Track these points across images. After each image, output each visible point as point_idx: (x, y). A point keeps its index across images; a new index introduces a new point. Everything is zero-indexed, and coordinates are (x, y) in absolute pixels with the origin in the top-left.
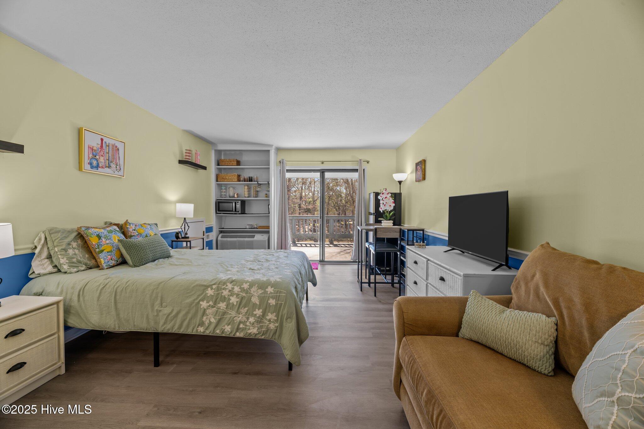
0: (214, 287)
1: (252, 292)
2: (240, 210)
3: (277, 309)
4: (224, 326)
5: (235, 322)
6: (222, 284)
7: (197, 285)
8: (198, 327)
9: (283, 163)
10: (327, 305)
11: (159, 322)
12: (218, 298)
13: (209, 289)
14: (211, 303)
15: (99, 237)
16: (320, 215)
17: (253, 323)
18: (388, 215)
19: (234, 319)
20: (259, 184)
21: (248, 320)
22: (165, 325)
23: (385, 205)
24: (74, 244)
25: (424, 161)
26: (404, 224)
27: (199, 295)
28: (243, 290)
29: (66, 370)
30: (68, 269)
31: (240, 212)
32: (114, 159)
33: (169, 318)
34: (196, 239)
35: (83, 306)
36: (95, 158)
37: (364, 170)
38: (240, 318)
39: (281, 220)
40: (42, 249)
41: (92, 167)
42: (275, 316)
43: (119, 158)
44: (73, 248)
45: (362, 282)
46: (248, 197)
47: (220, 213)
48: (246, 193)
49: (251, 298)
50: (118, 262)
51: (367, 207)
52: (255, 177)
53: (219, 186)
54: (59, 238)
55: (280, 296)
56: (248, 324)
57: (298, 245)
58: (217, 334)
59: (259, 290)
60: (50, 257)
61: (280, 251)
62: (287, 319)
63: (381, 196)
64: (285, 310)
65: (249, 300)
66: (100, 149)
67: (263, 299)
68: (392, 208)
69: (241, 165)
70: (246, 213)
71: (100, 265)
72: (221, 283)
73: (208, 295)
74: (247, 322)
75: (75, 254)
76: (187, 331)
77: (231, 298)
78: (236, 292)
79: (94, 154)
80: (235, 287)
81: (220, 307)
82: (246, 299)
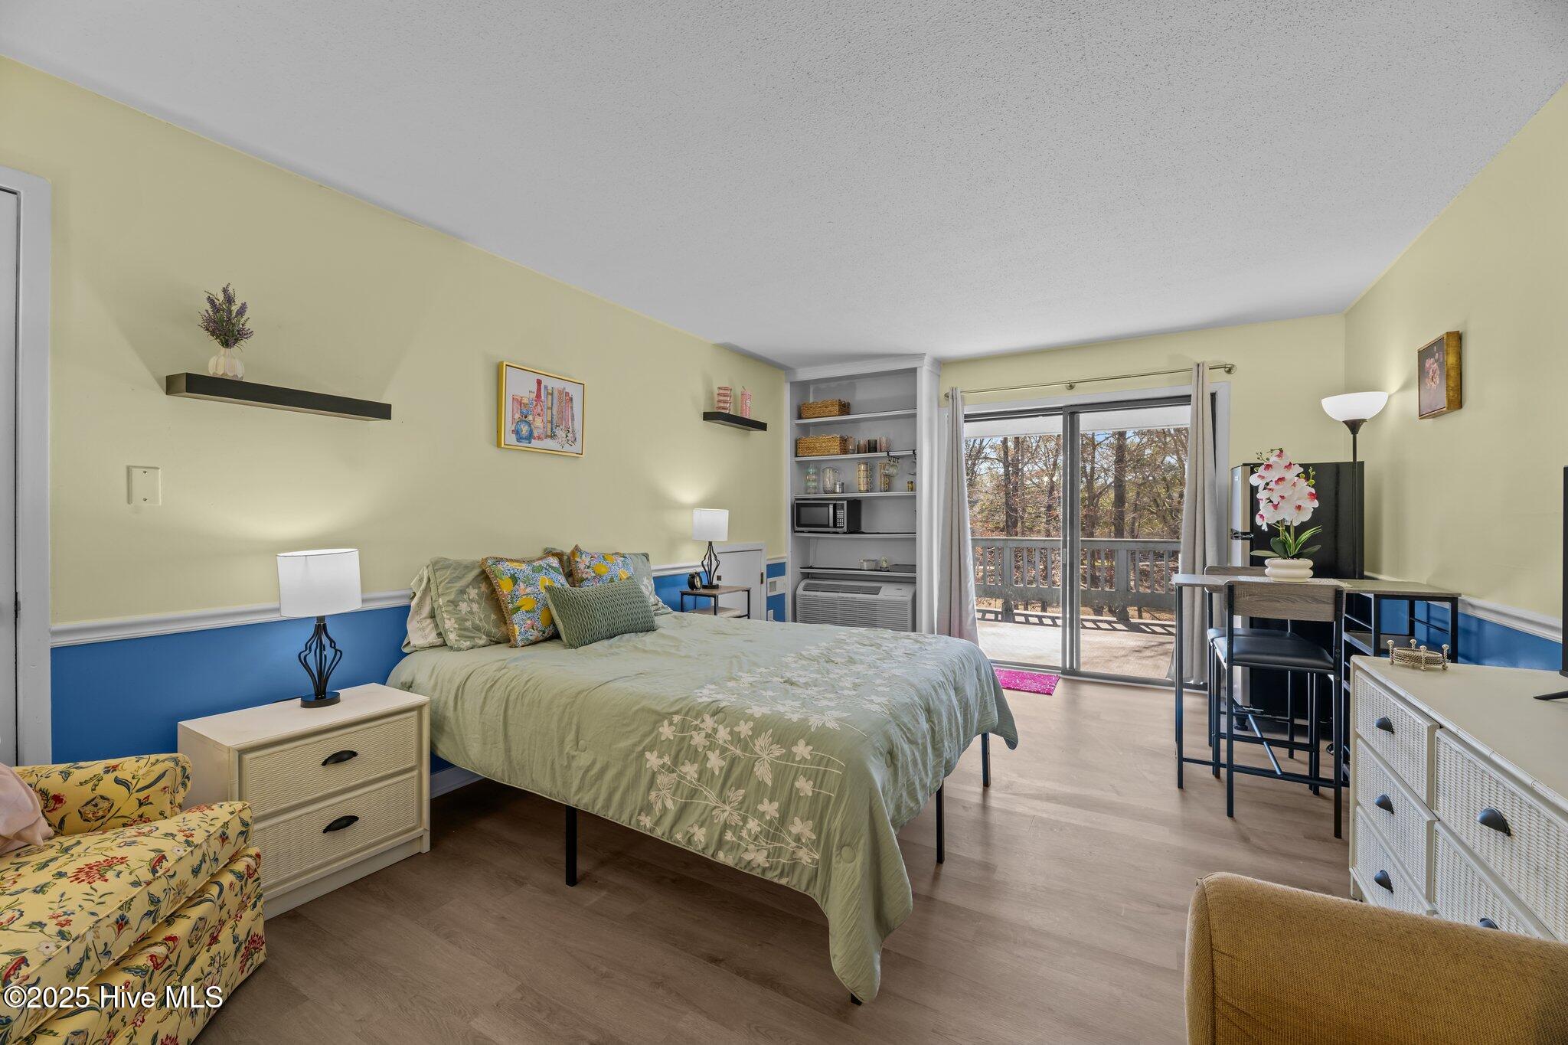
0: (676, 719)
1: (757, 749)
2: (845, 524)
3: (818, 812)
4: (692, 826)
5: (716, 821)
6: (694, 714)
7: (643, 709)
8: (639, 814)
9: (955, 397)
10: (1045, 815)
11: (571, 783)
12: (682, 751)
13: (666, 723)
14: (667, 760)
15: (514, 579)
16: (1065, 536)
17: (756, 838)
18: (1291, 540)
19: (713, 814)
20: (894, 457)
21: (744, 825)
22: (580, 794)
23: (1276, 507)
24: (473, 593)
25: (1458, 338)
26: (1378, 570)
27: (645, 736)
28: (736, 739)
29: (432, 845)
30: (456, 640)
31: (845, 529)
32: (562, 421)
33: (588, 777)
34: (731, 590)
35: (461, 719)
36: (526, 421)
37: (1213, 396)
38: (726, 814)
39: (948, 551)
40: (422, 599)
41: (519, 439)
42: (811, 830)
43: (573, 416)
44: (469, 599)
45: (1184, 756)
46: (867, 491)
47: (803, 532)
48: (863, 481)
49: (754, 765)
50: (546, 634)
51: (1224, 515)
52: (884, 440)
53: (803, 466)
54: (447, 578)
55: (827, 774)
56: (744, 833)
57: (1018, 619)
58: (678, 842)
59: (774, 747)
60: (432, 616)
61: (908, 638)
62: (841, 847)
63: (1260, 476)
64: (837, 820)
65: (749, 770)
66: (536, 401)
67: (783, 772)
68: (1306, 516)
69: (852, 411)
70: (863, 530)
71: (512, 639)
72: (690, 713)
73: (663, 739)
74: (742, 828)
75: (471, 612)
76: (620, 818)
77: (710, 754)
78: (721, 742)
79: (524, 412)
80: (721, 727)
81: (686, 774)
82: (742, 764)
